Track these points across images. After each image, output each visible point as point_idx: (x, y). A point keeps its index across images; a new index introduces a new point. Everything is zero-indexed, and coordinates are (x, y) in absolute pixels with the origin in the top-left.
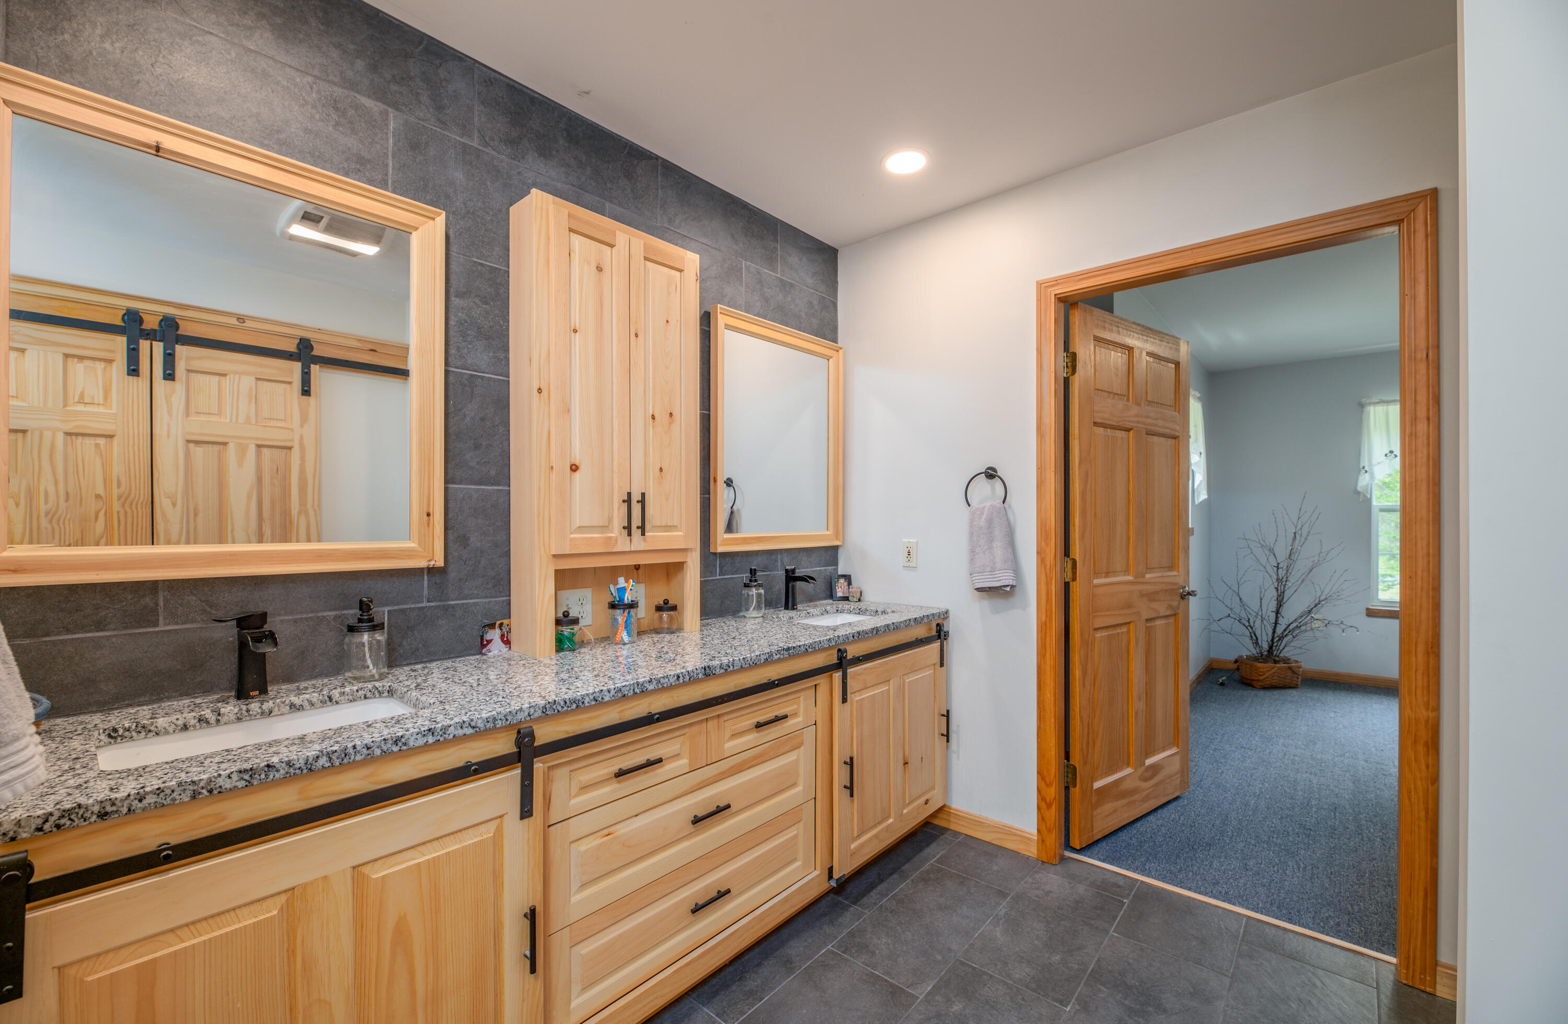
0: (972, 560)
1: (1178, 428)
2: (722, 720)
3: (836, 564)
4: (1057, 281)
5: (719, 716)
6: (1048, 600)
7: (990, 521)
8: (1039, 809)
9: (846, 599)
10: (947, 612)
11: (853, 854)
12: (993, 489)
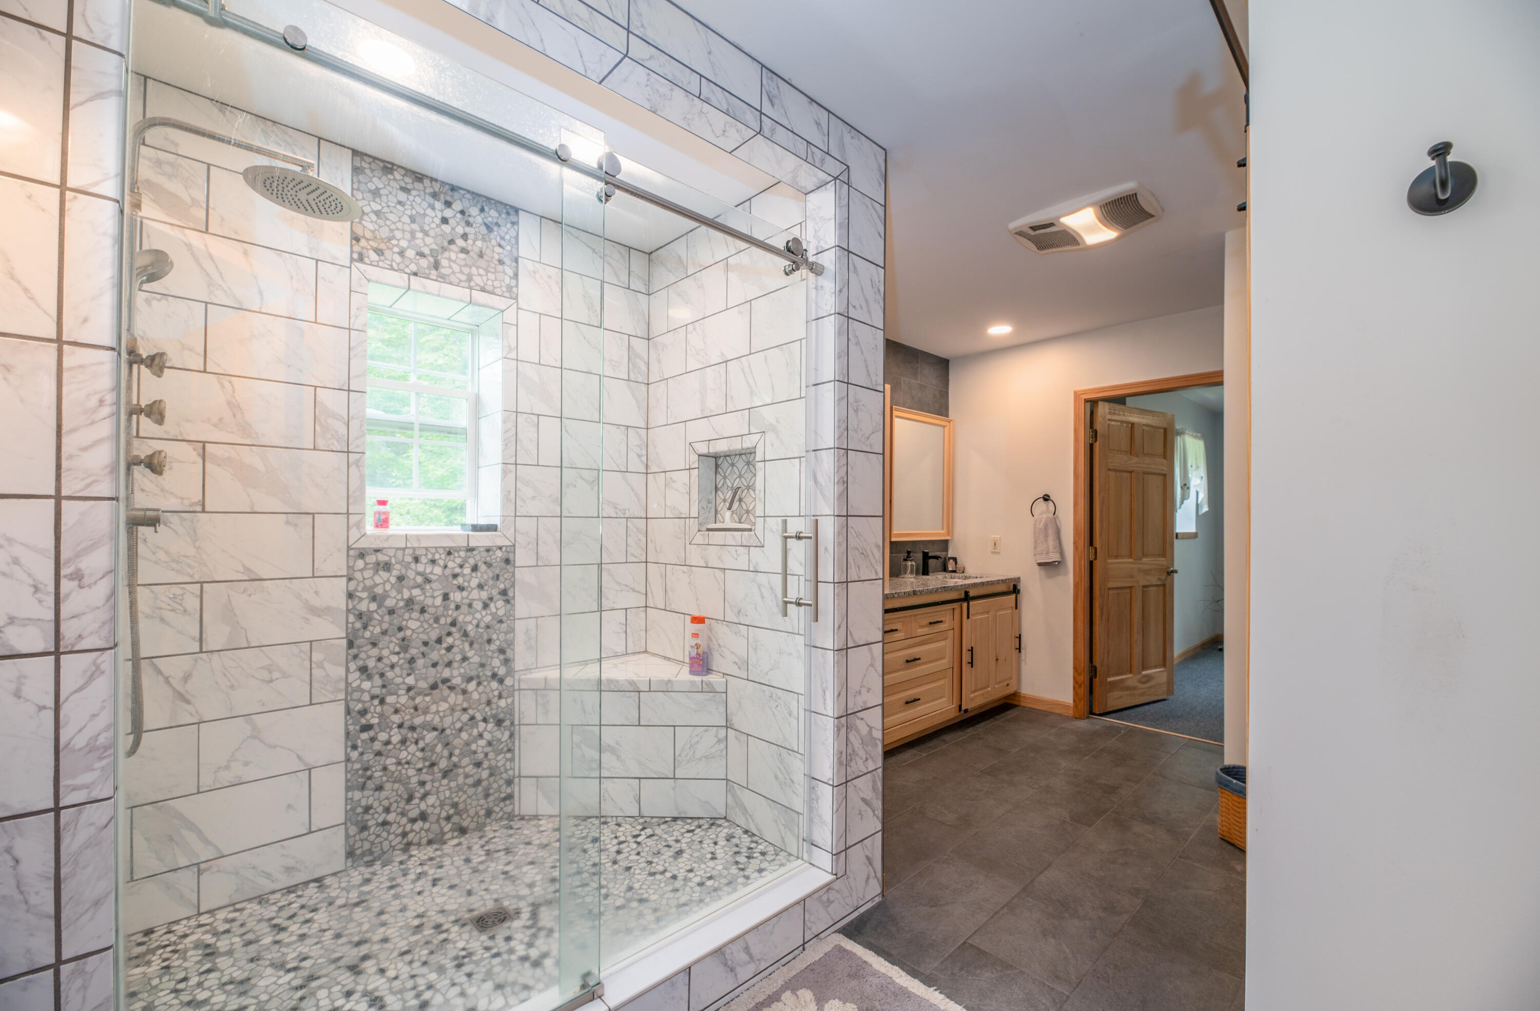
0: (1035, 548)
1: (1165, 468)
2: (918, 617)
3: (947, 551)
4: (1085, 392)
5: (915, 615)
6: (1080, 570)
7: (1046, 526)
8: (1074, 688)
9: (954, 571)
10: (1019, 578)
11: (972, 699)
12: (1048, 506)
